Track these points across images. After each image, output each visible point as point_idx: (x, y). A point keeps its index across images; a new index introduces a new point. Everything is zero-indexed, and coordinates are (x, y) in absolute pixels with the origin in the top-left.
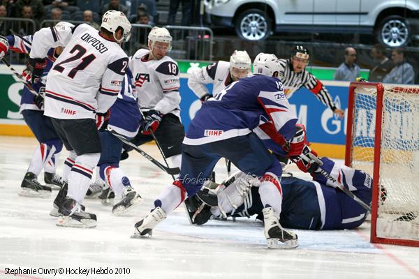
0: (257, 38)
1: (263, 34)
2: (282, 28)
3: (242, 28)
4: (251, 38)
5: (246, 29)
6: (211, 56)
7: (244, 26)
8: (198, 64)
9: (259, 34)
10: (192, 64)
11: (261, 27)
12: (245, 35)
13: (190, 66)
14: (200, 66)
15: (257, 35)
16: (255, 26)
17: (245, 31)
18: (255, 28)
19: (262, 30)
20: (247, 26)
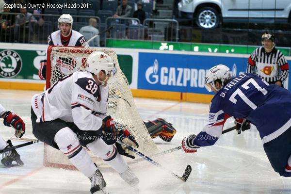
0: (210, 26)
1: (214, 24)
2: (227, 19)
3: (200, 20)
4: (206, 26)
5: (203, 20)
6: (177, 39)
7: (201, 18)
8: (166, 44)
9: (211, 24)
10: (162, 44)
11: (213, 19)
12: (202, 24)
13: (161, 45)
14: (168, 45)
15: (210, 25)
16: (209, 19)
17: (202, 22)
18: (209, 20)
19: (213, 21)
20: (203, 18)
